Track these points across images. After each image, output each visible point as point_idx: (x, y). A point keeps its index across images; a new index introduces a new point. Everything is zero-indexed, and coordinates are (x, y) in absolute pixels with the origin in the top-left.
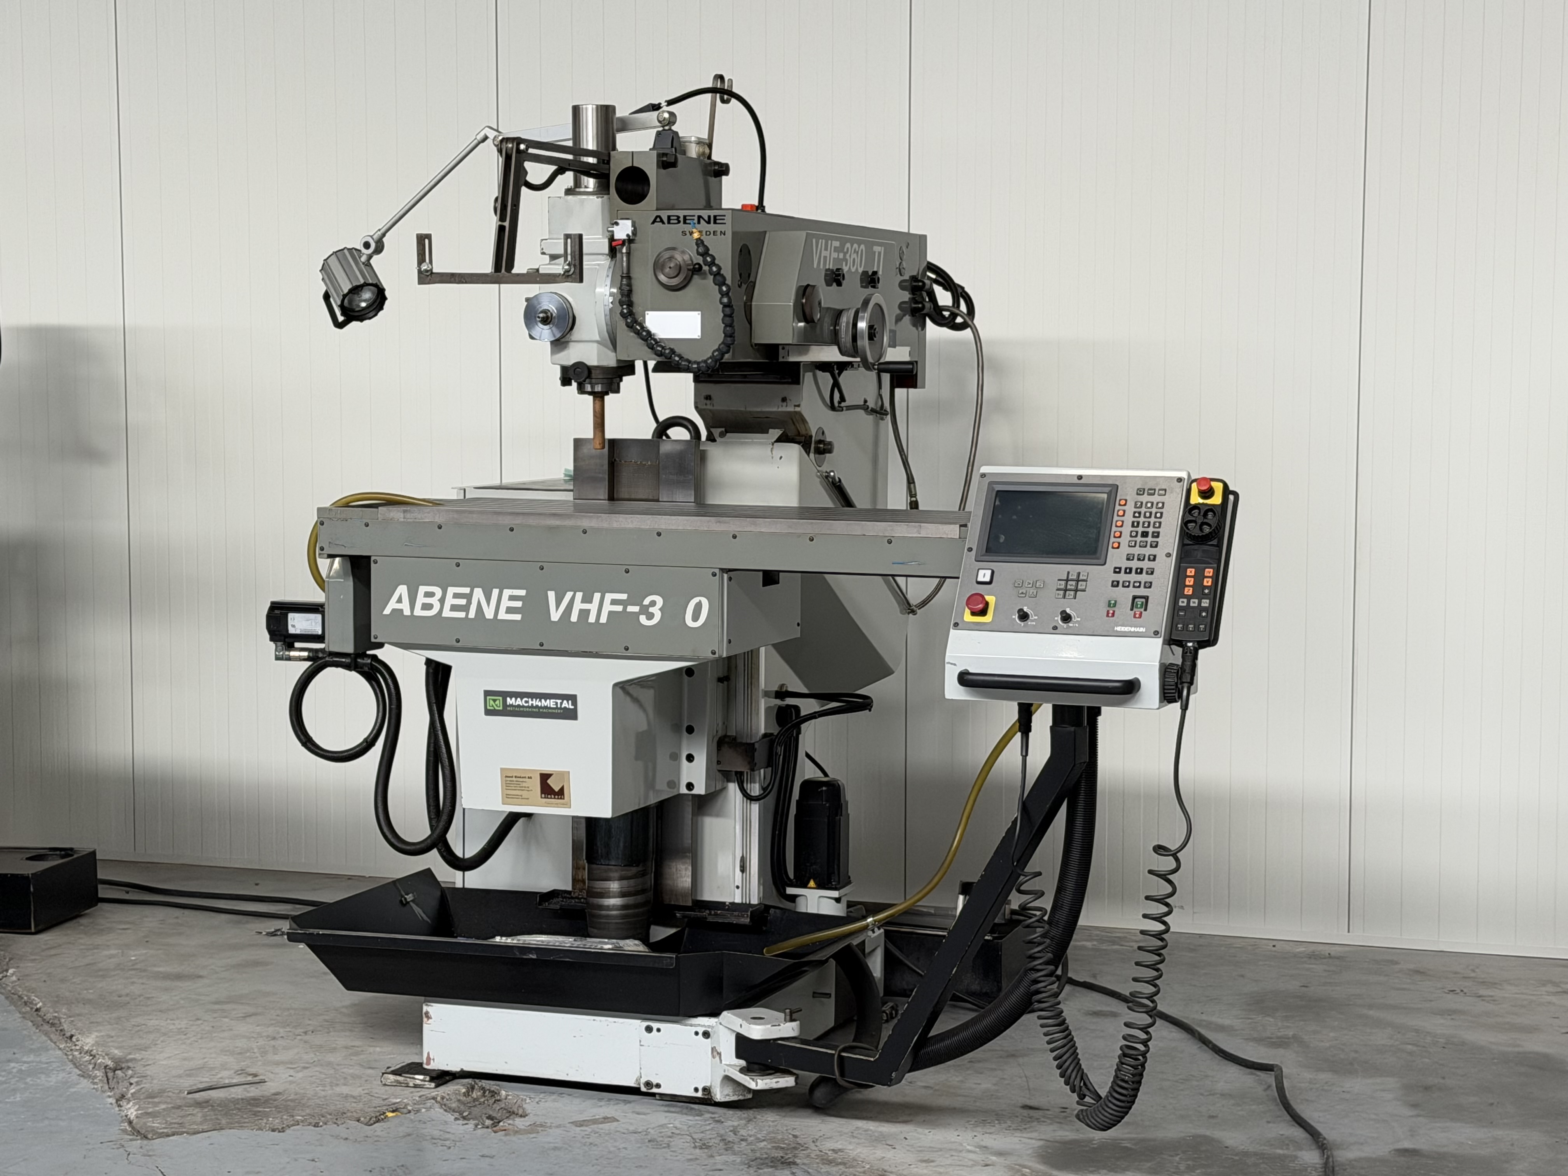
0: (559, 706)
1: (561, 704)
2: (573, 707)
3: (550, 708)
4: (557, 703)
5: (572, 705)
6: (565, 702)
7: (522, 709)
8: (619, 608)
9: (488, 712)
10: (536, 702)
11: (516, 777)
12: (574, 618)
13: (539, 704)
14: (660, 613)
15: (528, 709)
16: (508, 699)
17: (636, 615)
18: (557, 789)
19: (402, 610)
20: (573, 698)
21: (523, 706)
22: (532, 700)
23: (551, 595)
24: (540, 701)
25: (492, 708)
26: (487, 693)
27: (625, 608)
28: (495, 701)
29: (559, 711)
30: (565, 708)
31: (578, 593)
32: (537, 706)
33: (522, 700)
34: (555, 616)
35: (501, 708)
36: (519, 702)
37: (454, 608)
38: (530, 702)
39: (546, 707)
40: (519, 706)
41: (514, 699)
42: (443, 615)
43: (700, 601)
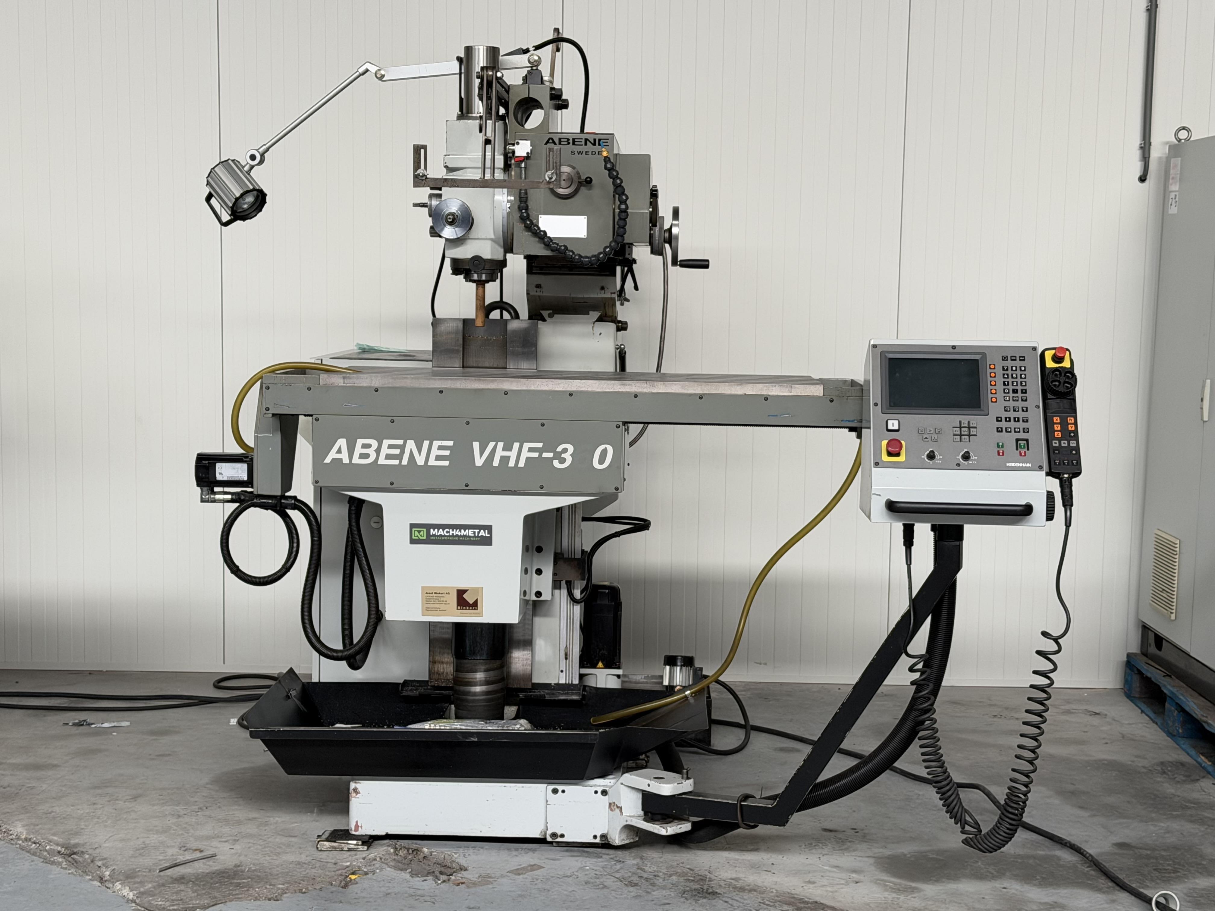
0: (476, 535)
1: (479, 533)
2: (489, 535)
3: (469, 536)
4: (475, 533)
5: (488, 534)
6: (482, 531)
7: (443, 538)
8: (536, 455)
9: (413, 541)
10: (456, 532)
11: (435, 593)
12: (496, 463)
13: (459, 534)
14: (570, 458)
15: (449, 538)
16: (432, 530)
17: (551, 460)
18: (471, 602)
19: (341, 459)
20: (489, 528)
21: (445, 536)
22: (453, 531)
23: (476, 445)
24: (460, 531)
25: (417, 538)
26: (412, 526)
27: (540, 455)
28: (419, 532)
29: (477, 539)
30: (482, 536)
31: (499, 443)
32: (457, 535)
33: (443, 530)
34: (479, 462)
35: (425, 538)
36: (441, 532)
37: (388, 457)
38: (451, 532)
39: (465, 536)
40: (441, 535)
41: (436, 530)
42: (380, 462)
43: (606, 448)
